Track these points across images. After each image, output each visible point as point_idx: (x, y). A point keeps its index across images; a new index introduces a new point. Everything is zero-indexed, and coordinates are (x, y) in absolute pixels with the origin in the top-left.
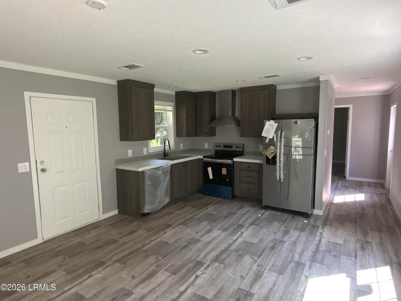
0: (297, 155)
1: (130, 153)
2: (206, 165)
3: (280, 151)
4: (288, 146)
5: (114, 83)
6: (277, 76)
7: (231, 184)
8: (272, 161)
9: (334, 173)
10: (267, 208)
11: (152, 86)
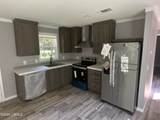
0: (125, 69)
1: (25, 63)
2: (74, 69)
3: (112, 65)
4: (118, 62)
5: (11, 21)
6: (109, 9)
7: (86, 82)
8: (107, 72)
9: (154, 74)
10: (103, 101)
11: (36, 23)
